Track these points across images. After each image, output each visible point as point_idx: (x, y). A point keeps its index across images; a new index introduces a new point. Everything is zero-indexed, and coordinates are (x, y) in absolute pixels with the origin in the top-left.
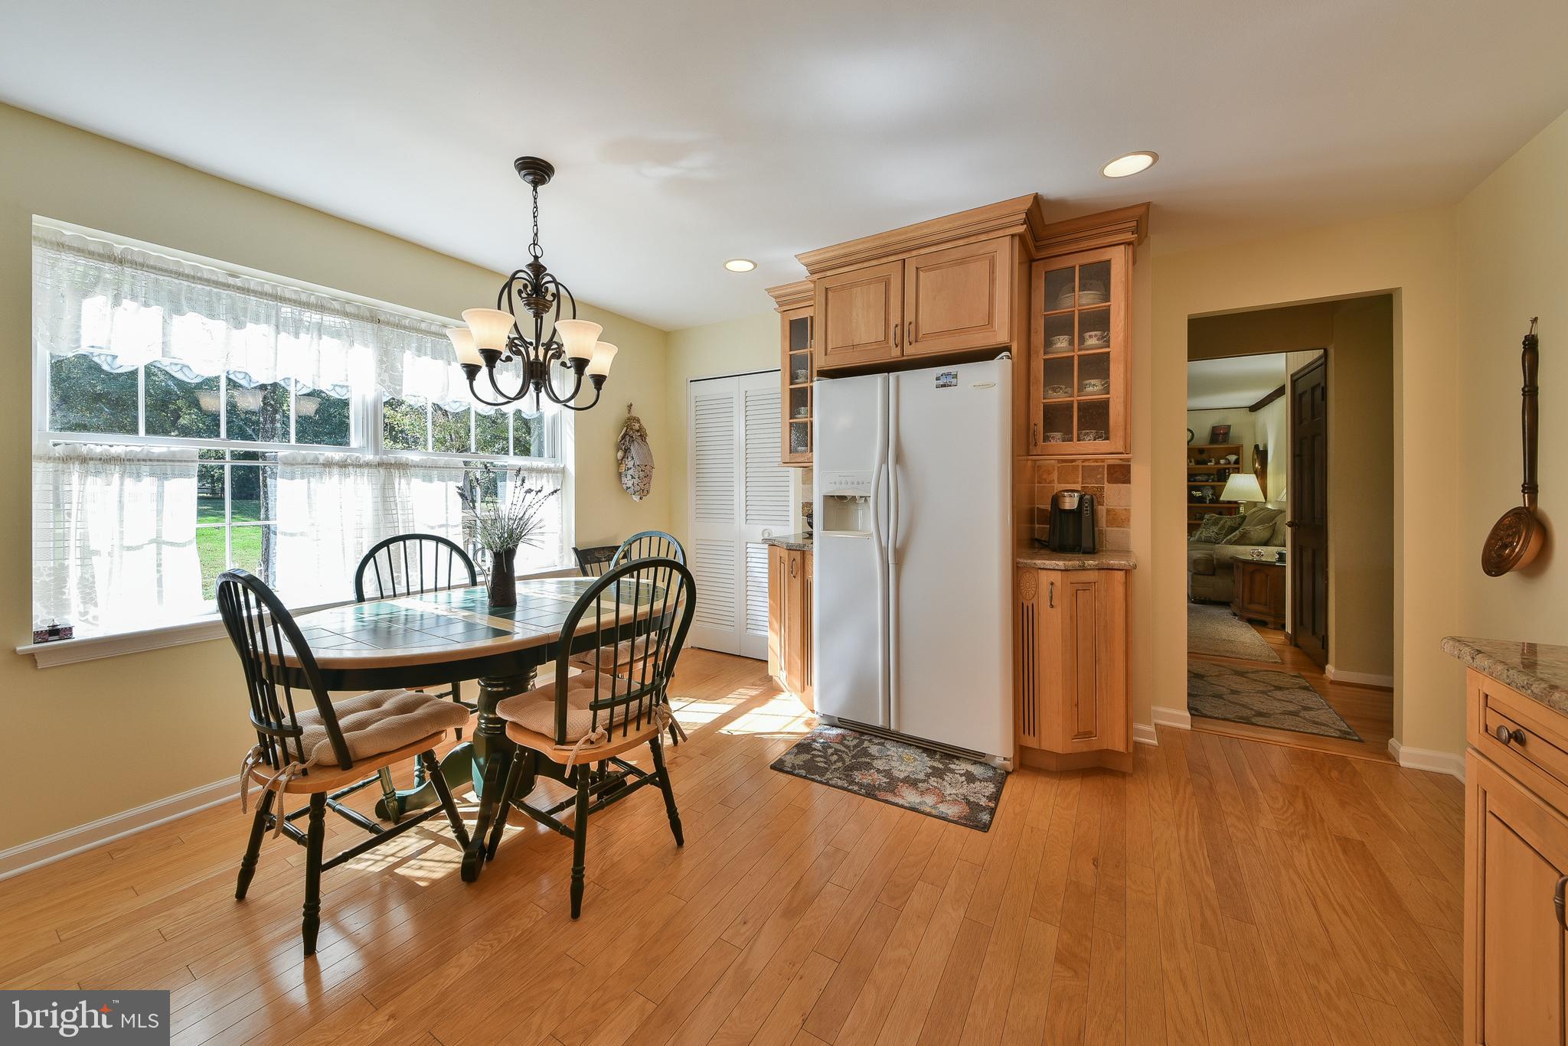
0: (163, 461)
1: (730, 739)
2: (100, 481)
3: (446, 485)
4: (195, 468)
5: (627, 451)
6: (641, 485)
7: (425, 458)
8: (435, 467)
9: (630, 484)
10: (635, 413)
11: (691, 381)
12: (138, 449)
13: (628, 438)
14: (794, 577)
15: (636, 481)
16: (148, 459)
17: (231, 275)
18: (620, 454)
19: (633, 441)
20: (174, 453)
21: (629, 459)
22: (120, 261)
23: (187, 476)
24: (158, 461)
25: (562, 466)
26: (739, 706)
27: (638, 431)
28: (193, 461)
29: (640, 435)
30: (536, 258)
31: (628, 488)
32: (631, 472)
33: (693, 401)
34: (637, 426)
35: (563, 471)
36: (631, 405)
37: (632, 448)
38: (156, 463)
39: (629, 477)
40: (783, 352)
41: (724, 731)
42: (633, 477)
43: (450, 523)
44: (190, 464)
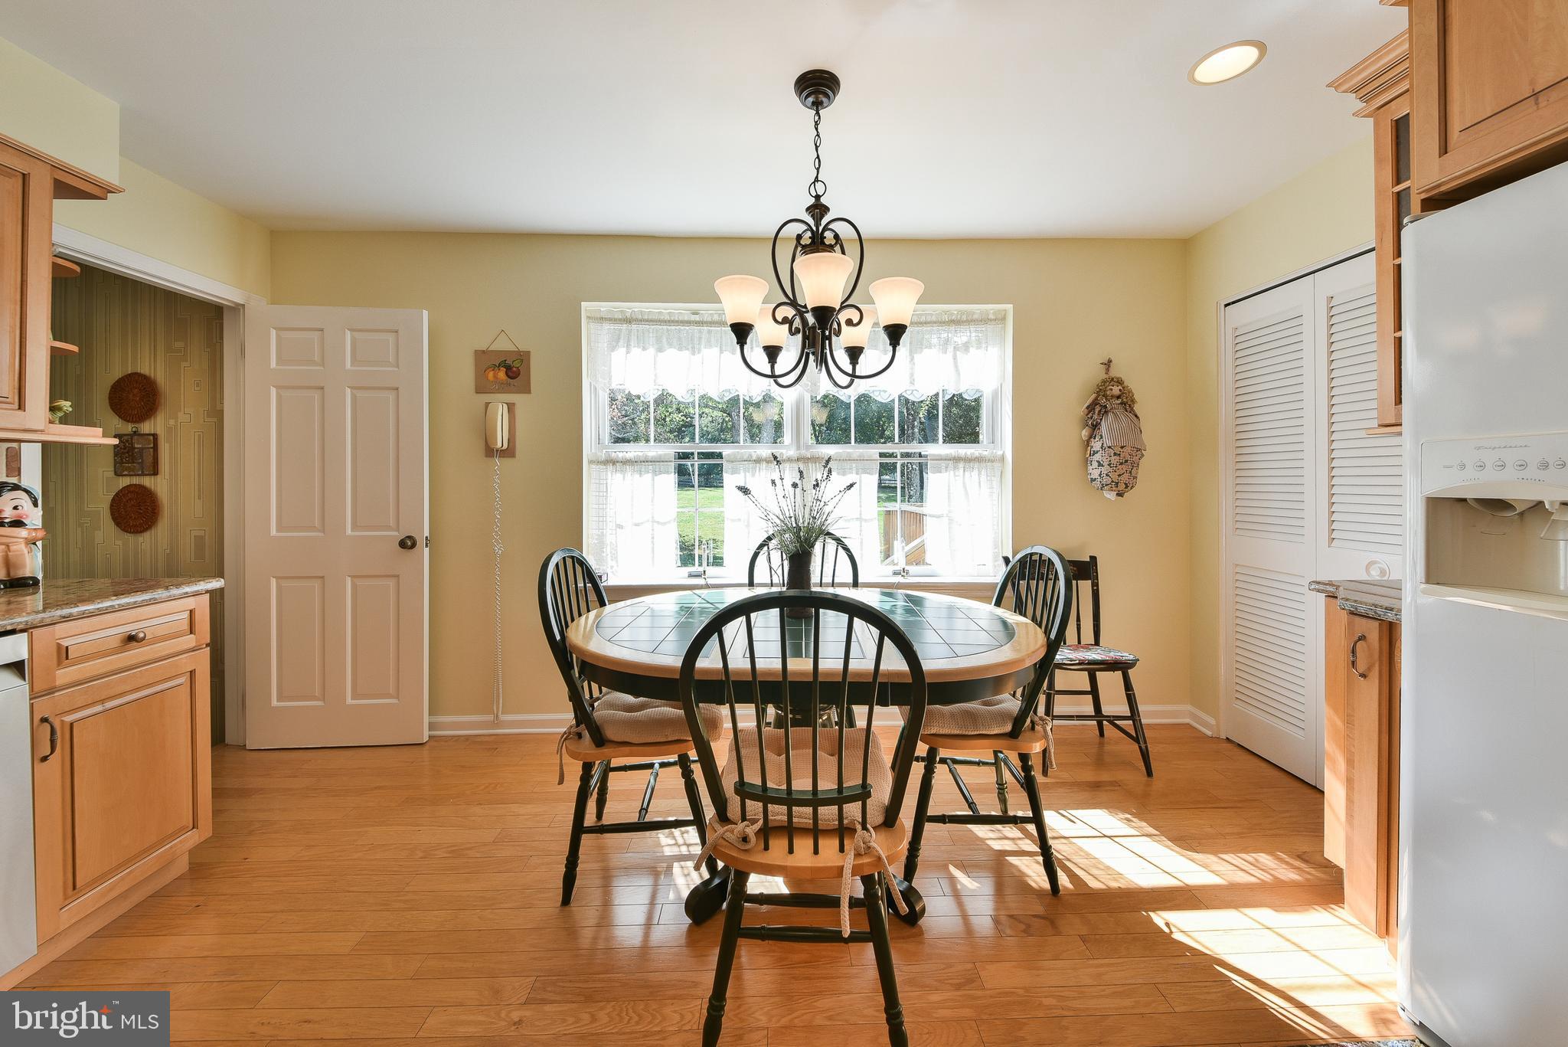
0: (654, 462)
1: (1164, 943)
2: (619, 476)
3: (861, 477)
4: (672, 466)
5: (1095, 427)
6: (1115, 477)
7: (841, 451)
8: (849, 460)
9: (1095, 474)
10: (1114, 372)
11: (1226, 305)
12: (641, 454)
13: (1097, 409)
14: (1363, 676)
15: (1105, 470)
16: (646, 461)
17: (693, 314)
18: (1085, 433)
19: (1106, 412)
20: (660, 456)
21: (1097, 439)
22: (629, 321)
23: (668, 472)
24: (651, 462)
25: (1001, 453)
26: (1233, 887)
27: (1118, 397)
28: (670, 461)
29: (1121, 403)
30: (818, 197)
31: (1093, 480)
32: (1097, 457)
33: (1230, 338)
34: (1116, 390)
35: (1002, 459)
36: (1110, 361)
37: (1103, 423)
38: (650, 464)
39: (1095, 464)
40: (1379, 192)
41: (1159, 918)
42: (1100, 465)
43: (863, 517)
44: (669, 463)
